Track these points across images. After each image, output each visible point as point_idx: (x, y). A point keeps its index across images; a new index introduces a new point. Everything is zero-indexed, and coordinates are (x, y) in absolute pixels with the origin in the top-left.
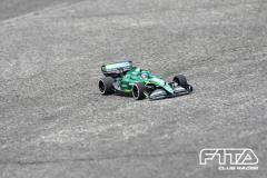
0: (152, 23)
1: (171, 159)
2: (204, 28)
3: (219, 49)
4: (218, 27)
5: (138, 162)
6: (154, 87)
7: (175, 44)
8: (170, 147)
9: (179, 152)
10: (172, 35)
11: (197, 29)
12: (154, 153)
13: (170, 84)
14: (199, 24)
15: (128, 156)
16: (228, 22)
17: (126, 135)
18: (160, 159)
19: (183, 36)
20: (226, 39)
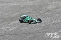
0: (17, 4)
1: (21, 35)
2: (29, 6)
3: (32, 10)
4: (32, 5)
5: (14, 36)
6: (33, 21)
7: (22, 9)
8: (21, 32)
9: (23, 33)
10: (21, 7)
11: (27, 6)
12: (17, 34)
13: (37, 20)
14: (27, 5)
15: (11, 34)
16: (34, 4)
17: (11, 30)
18: (19, 35)
19: (24, 7)
20: (34, 8)
